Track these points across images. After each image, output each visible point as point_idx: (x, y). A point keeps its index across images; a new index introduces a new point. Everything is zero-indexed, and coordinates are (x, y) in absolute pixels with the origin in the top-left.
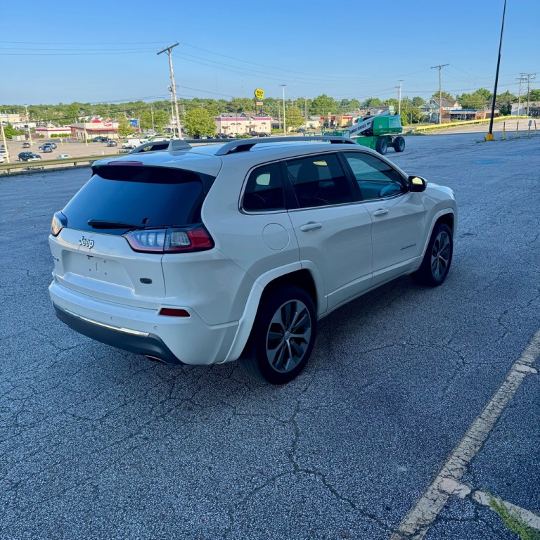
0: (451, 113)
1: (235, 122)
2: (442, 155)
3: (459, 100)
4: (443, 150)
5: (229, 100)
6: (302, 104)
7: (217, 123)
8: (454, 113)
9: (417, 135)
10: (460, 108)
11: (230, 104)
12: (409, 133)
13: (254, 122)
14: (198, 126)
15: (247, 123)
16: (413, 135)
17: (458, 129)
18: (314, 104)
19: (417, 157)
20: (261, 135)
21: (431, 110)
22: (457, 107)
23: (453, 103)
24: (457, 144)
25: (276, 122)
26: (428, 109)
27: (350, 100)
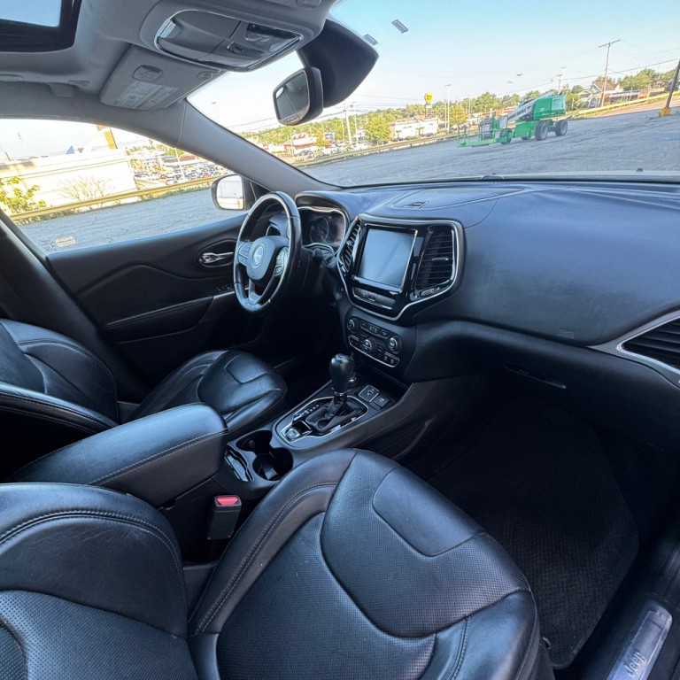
0: (611, 96)
1: (407, 126)
2: (612, 135)
3: (621, 83)
4: (611, 131)
5: (404, 107)
6: (466, 103)
7: (391, 128)
8: (615, 96)
9: (578, 119)
10: (622, 90)
11: (404, 111)
12: (570, 118)
13: (422, 124)
14: (376, 132)
15: (417, 126)
16: (574, 119)
17: (622, 110)
18: (477, 102)
19: (584, 140)
20: (428, 135)
21: (591, 96)
22: (619, 89)
23: (615, 86)
24: (626, 123)
25: (443, 122)
26: (587, 95)
27: (511, 96)
